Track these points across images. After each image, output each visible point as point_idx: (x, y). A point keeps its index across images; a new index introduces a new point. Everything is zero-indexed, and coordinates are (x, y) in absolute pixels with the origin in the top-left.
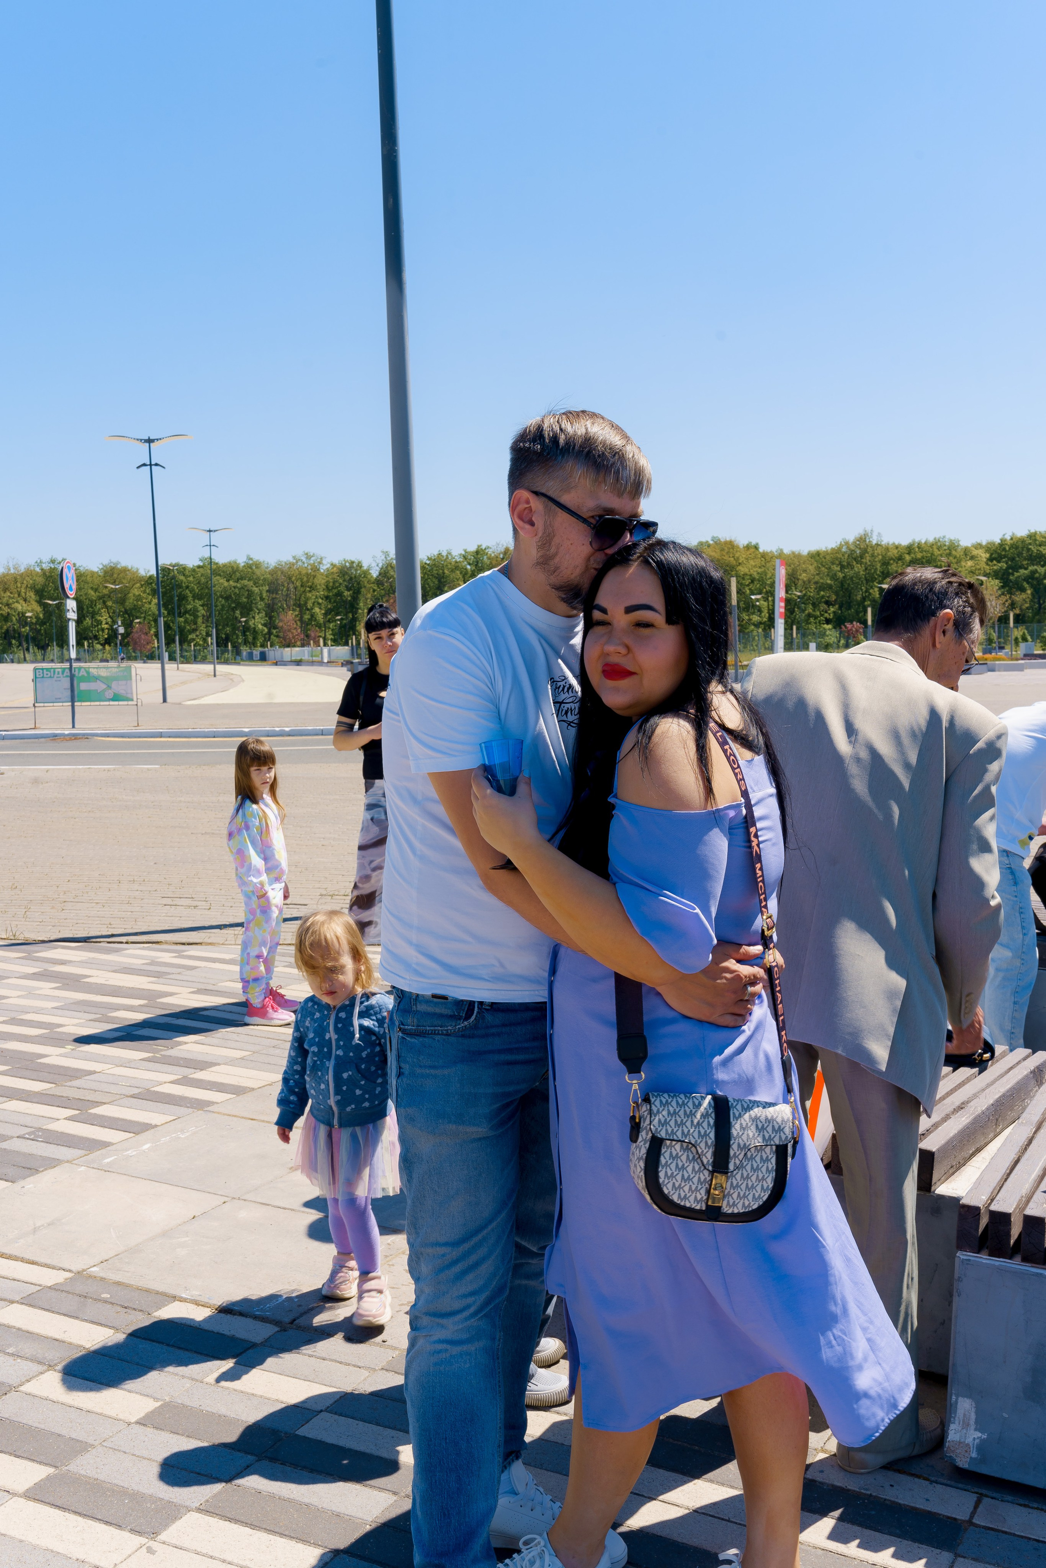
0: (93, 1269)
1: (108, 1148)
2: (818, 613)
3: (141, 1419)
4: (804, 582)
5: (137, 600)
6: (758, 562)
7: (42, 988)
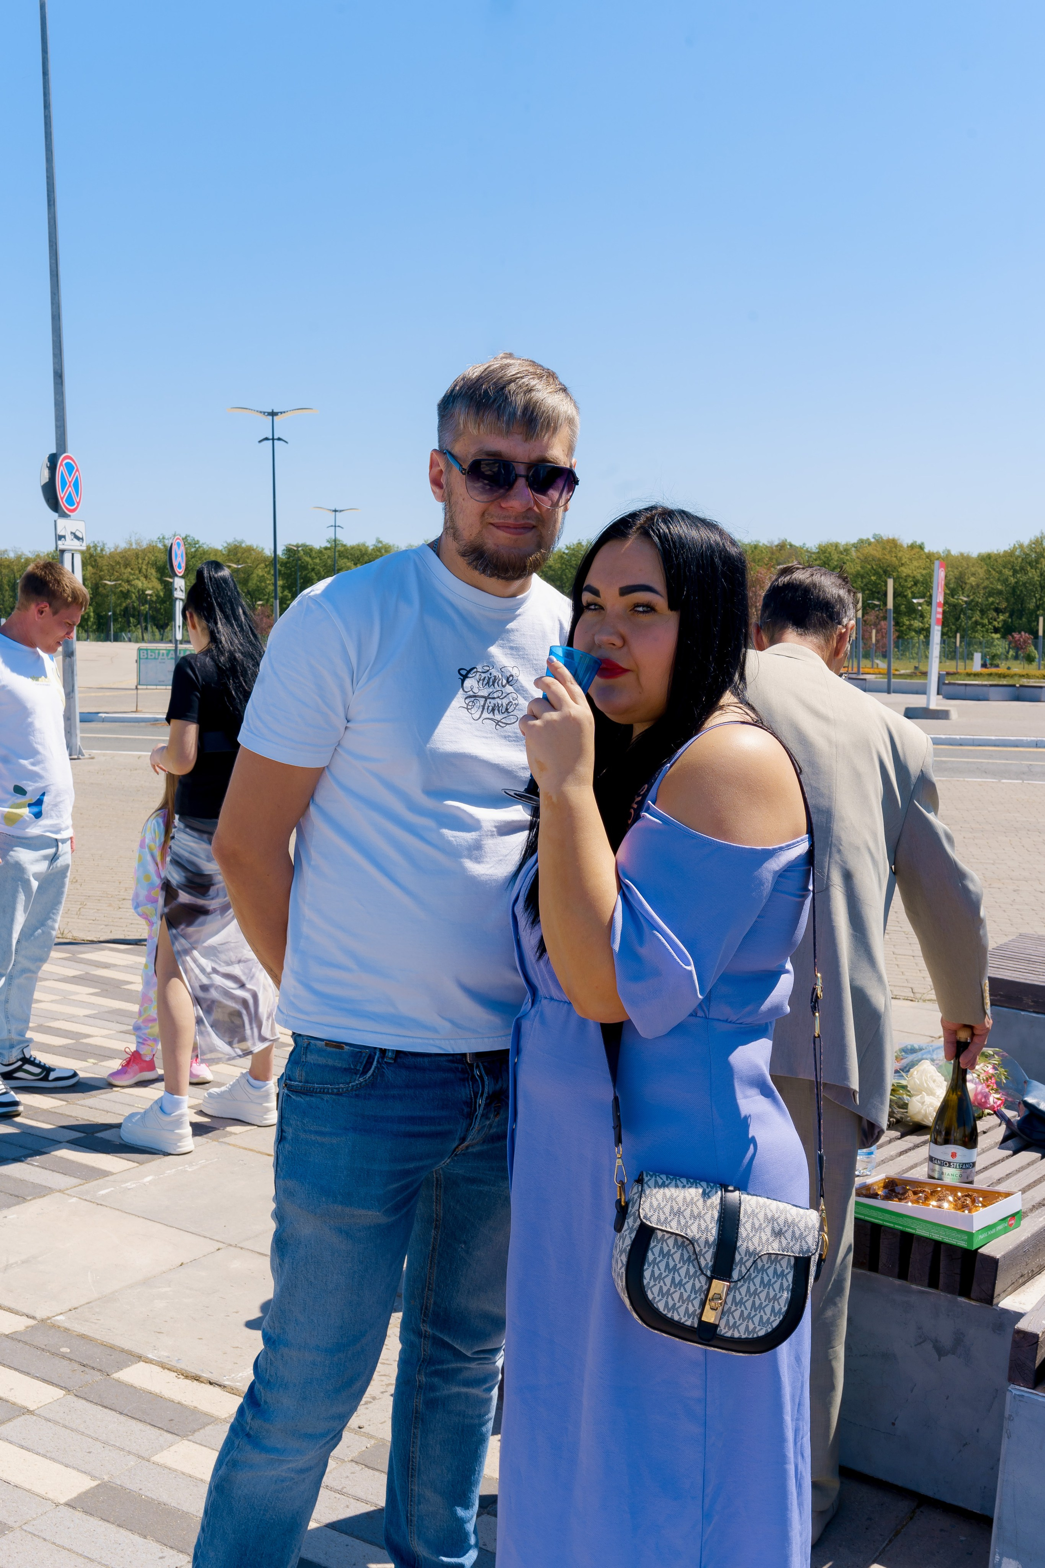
0: (58, 1318)
1: (107, 1178)
2: (986, 621)
3: (72, 1500)
4: (972, 587)
5: (261, 582)
6: (921, 563)
7: (78, 993)
